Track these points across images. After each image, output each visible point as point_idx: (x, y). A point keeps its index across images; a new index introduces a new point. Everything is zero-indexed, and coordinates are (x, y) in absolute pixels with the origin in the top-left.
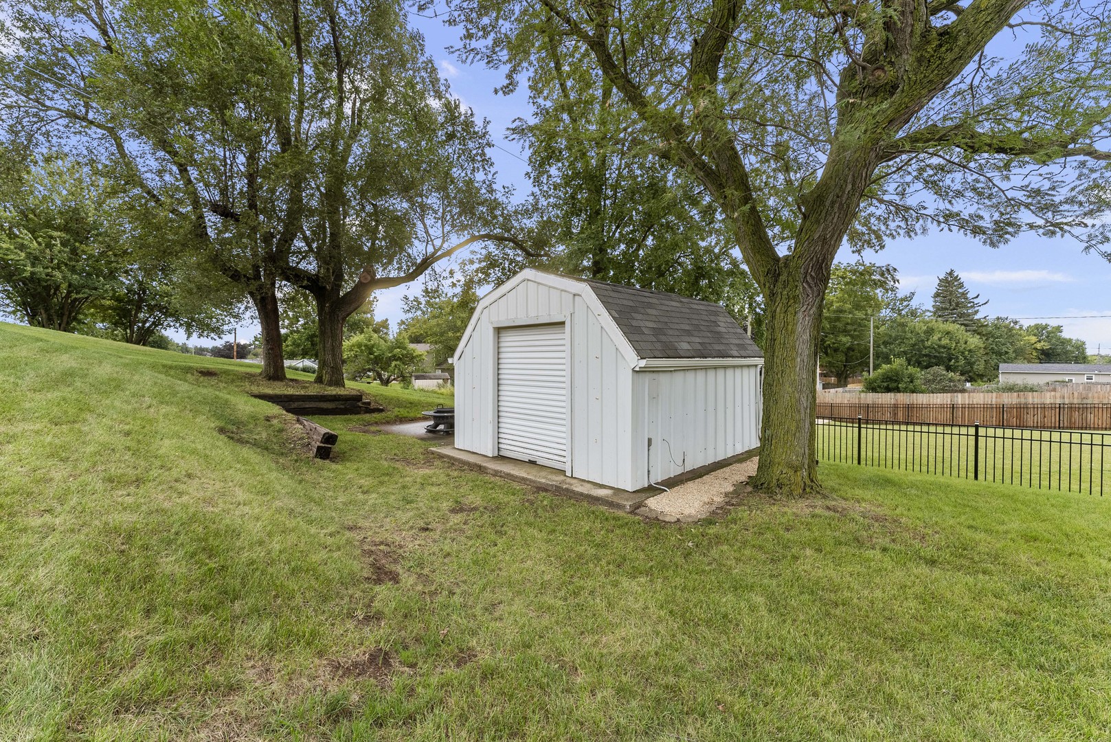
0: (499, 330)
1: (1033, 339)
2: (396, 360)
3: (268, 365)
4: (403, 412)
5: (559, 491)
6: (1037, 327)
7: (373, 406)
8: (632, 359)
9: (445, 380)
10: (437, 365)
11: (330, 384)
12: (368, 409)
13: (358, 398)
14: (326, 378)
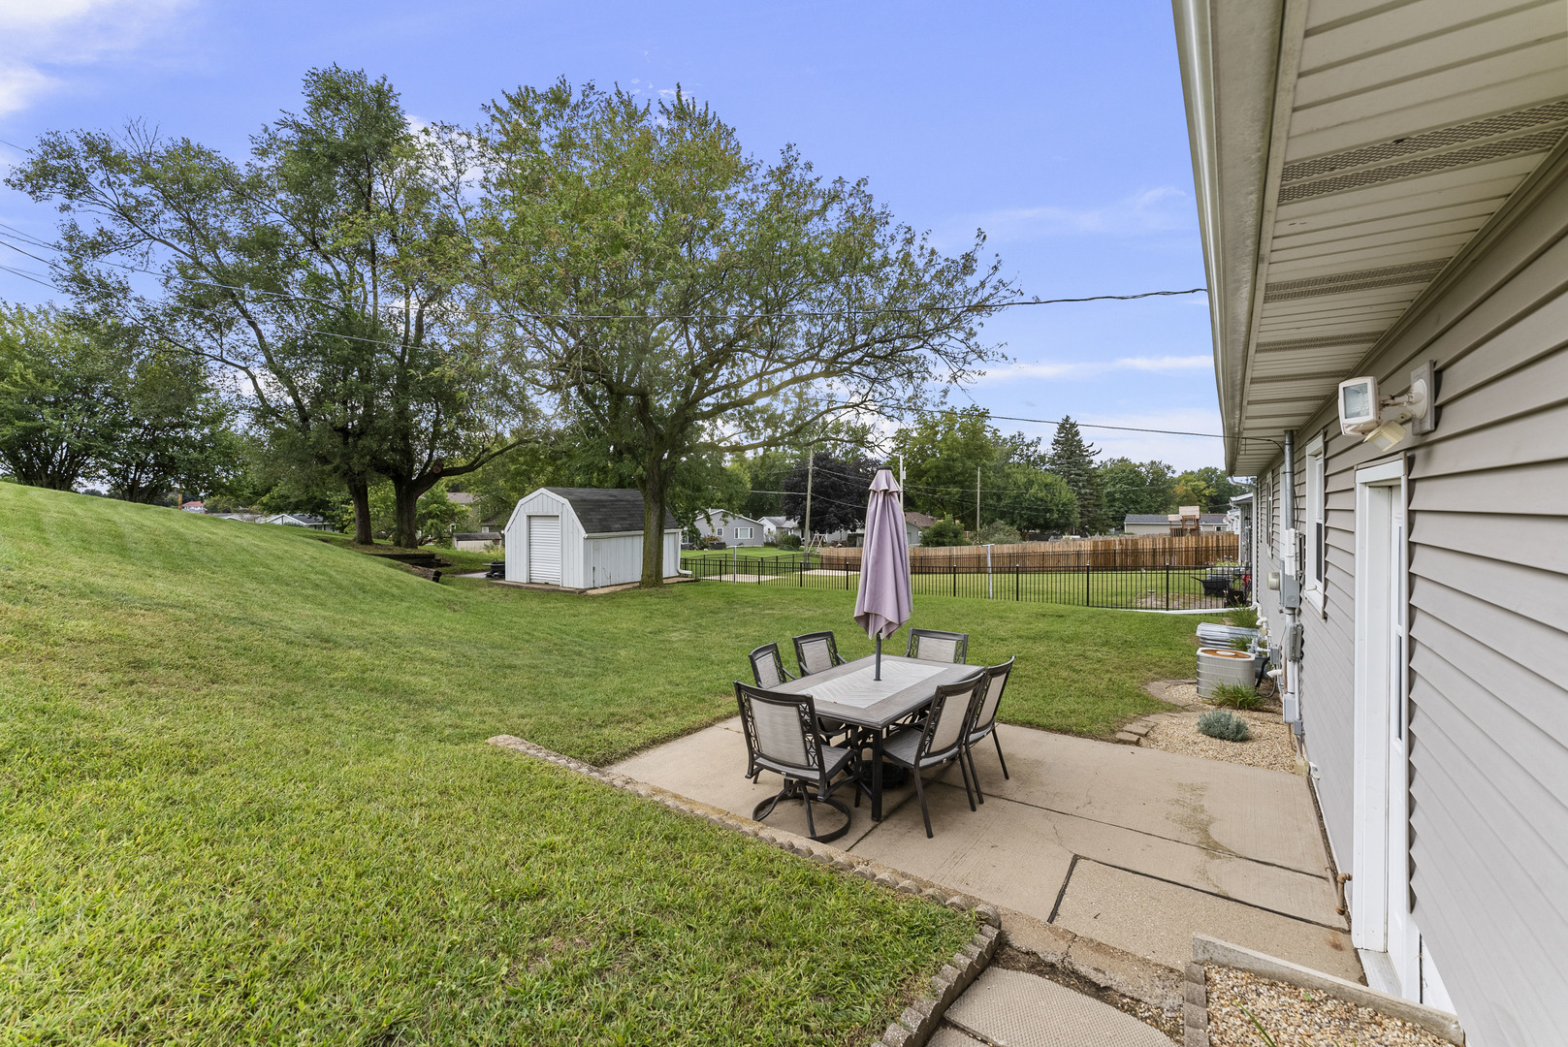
0: (529, 517)
1: (1203, 484)
2: (433, 518)
3: (360, 533)
4: (466, 566)
5: (554, 590)
6: (1207, 470)
7: (442, 562)
8: (583, 534)
9: (496, 541)
10: (483, 521)
11: (407, 546)
12: (439, 564)
13: (432, 556)
14: (403, 542)
